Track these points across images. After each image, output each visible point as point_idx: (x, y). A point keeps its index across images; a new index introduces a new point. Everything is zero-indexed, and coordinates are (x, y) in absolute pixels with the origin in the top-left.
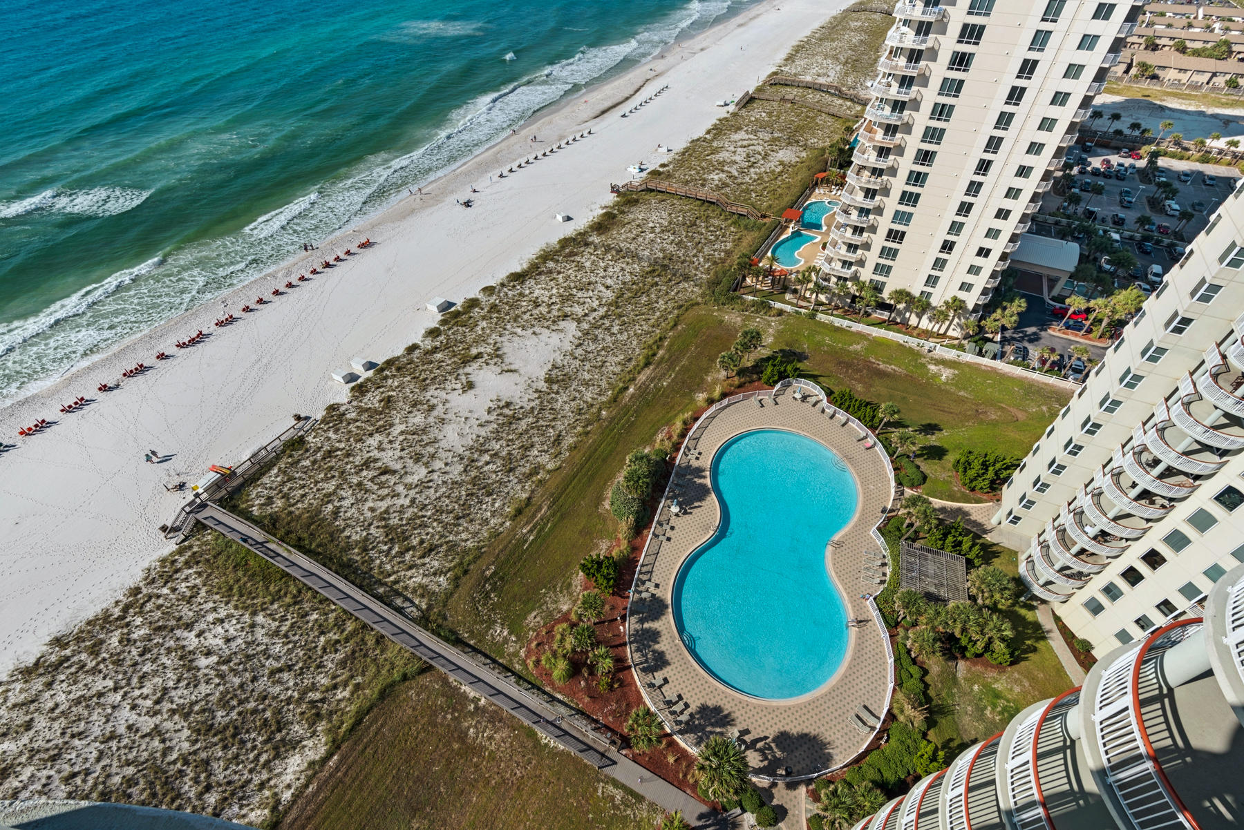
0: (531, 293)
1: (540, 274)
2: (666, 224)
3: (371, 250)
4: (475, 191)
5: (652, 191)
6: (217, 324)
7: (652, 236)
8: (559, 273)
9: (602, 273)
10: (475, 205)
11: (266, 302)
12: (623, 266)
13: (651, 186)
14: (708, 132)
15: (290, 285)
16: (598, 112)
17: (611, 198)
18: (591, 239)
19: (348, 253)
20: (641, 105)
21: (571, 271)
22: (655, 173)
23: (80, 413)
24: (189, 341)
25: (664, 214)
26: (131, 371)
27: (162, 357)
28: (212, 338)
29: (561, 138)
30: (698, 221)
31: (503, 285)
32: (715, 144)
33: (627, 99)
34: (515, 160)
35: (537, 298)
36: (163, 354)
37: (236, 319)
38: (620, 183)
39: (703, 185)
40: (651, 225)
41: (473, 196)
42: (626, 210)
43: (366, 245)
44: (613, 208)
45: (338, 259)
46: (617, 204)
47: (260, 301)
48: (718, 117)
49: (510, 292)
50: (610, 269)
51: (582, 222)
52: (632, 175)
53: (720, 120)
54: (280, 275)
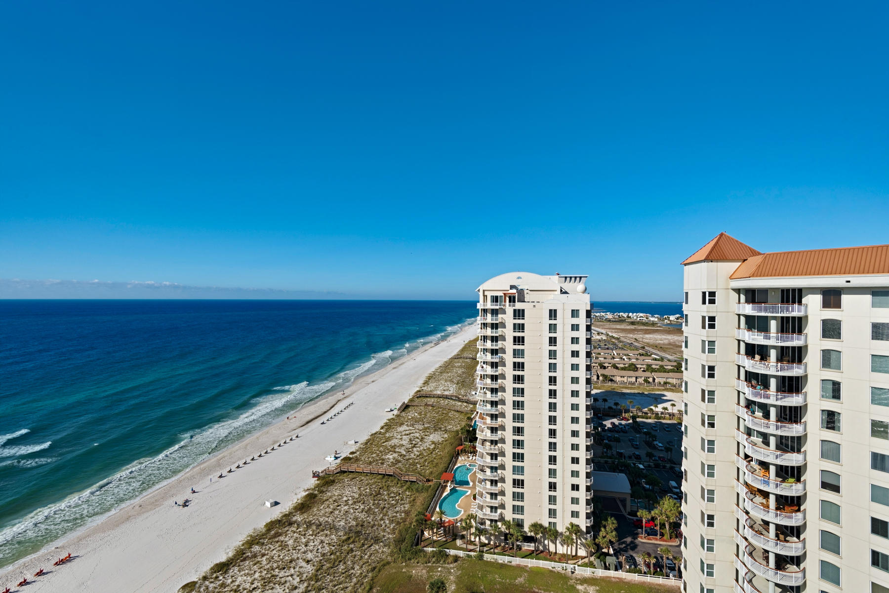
0: (233, 581)
1: (245, 560)
2: (356, 496)
4: (194, 492)
5: (345, 472)
7: (346, 507)
8: (263, 555)
9: (303, 548)
10: (191, 505)
12: (323, 538)
13: (344, 468)
14: (382, 428)
16: (304, 423)
17: (313, 482)
18: (294, 519)
19: (39, 574)
20: (335, 415)
21: (274, 552)
22: (346, 459)
25: (355, 489)
29: (275, 443)
30: (381, 490)
31: (205, 578)
32: (387, 435)
33: (325, 412)
34: (235, 463)
35: (239, 586)
38: (320, 469)
39: (382, 464)
40: (345, 499)
42: (325, 490)
43: (66, 560)
44: (314, 489)
45: (23, 583)
46: (318, 486)
48: (388, 418)
49: (212, 585)
50: (311, 544)
51: (287, 506)
52: (330, 462)
53: (389, 420)
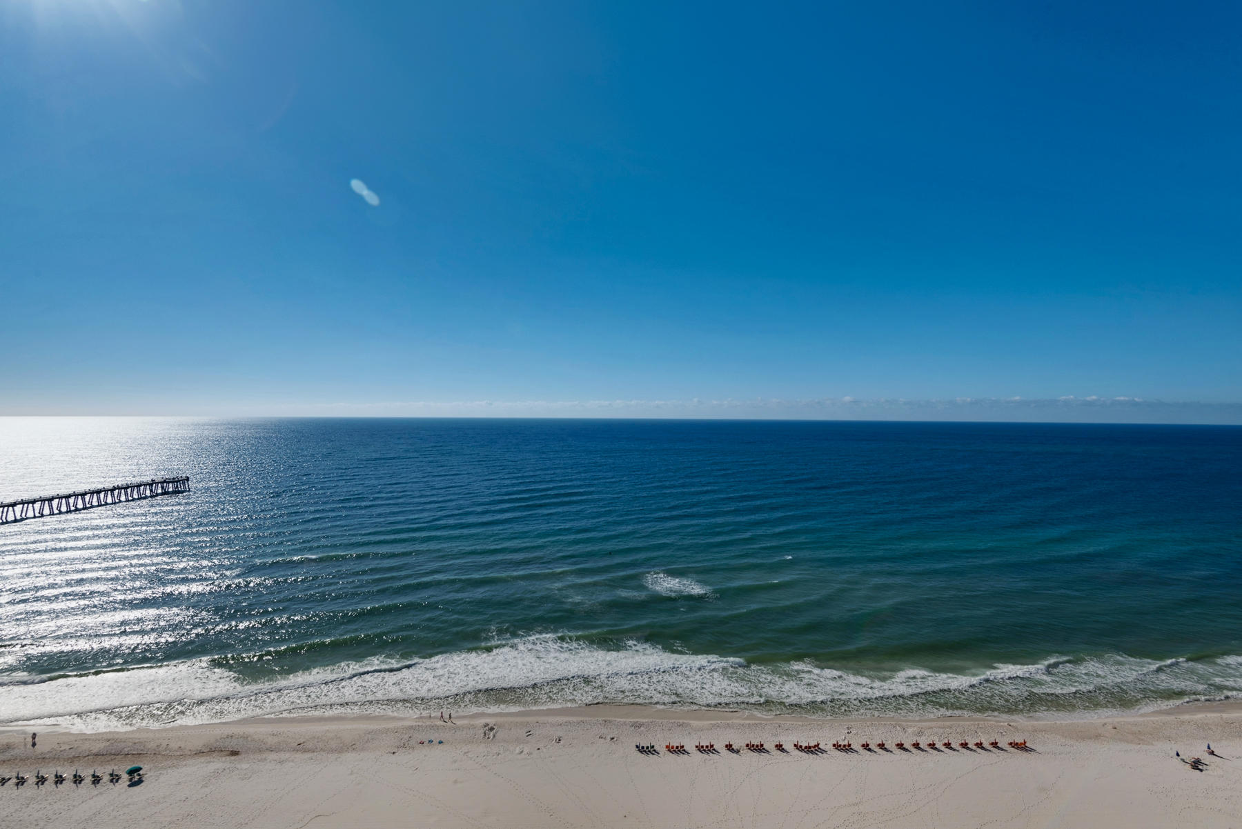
3: (1025, 754)
4: (1212, 753)
6: (834, 745)
11: (886, 750)
15: (916, 746)
19: (995, 744)
23: (705, 756)
24: (806, 747)
26: (753, 746)
27: (779, 747)
28: (825, 755)
36: (781, 746)
37: (853, 751)
41: (1206, 758)
43: (1021, 747)
45: (979, 745)
47: (882, 746)
54: (910, 730)
